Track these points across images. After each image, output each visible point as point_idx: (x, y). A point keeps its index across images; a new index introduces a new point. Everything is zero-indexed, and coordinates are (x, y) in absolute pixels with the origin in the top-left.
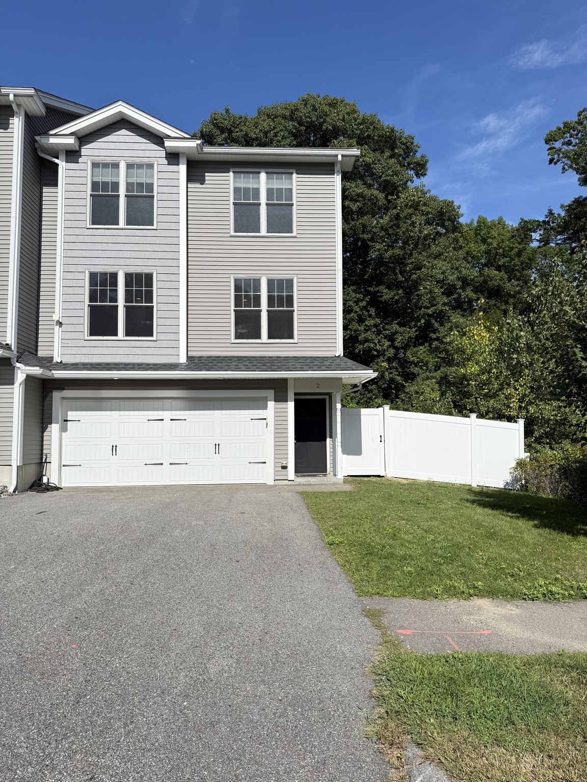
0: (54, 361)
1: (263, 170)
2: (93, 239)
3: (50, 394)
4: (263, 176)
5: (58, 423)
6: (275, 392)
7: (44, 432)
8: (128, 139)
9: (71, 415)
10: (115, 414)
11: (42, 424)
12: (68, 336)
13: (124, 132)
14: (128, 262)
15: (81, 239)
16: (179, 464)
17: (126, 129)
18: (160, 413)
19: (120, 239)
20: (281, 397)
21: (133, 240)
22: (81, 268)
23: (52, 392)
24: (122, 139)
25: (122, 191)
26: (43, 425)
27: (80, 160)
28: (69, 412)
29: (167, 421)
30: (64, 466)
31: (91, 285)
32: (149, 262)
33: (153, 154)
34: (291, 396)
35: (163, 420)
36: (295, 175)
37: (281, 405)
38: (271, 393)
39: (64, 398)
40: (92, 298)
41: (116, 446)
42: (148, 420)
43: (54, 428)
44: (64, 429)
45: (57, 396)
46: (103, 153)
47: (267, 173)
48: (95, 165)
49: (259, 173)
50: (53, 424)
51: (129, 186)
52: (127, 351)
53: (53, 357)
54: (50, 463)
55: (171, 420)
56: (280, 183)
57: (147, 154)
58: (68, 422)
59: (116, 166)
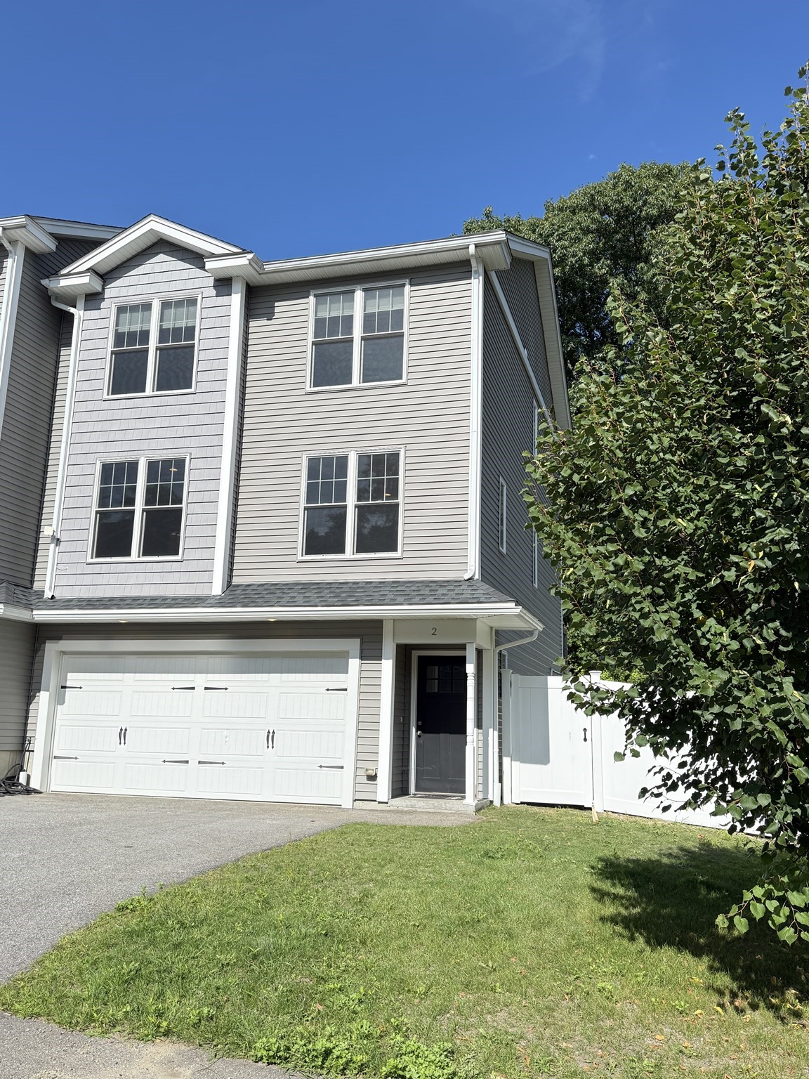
0: (45, 597)
1: (359, 287)
2: (110, 415)
3: (43, 645)
4: (359, 295)
5: (48, 691)
6: (362, 643)
7: (31, 703)
8: (165, 267)
9: (72, 679)
10: (130, 678)
11: (29, 690)
12: (66, 558)
13: (161, 257)
14: (153, 444)
15: (95, 416)
16: (211, 763)
17: (163, 253)
18: (191, 676)
19: (144, 413)
20: (370, 652)
21: (162, 411)
22: (91, 459)
23: (45, 643)
24: (157, 268)
25: (153, 342)
26: (29, 693)
27: (102, 305)
28: (69, 674)
29: (200, 690)
30: (55, 757)
31: (102, 481)
32: (181, 443)
33: (198, 283)
34: (389, 648)
35: (193, 688)
36: (407, 288)
37: (370, 665)
38: (354, 645)
39: (64, 653)
40: (103, 500)
41: (126, 730)
42: (174, 689)
43: (43, 698)
44: (60, 700)
45: (51, 649)
46: (132, 291)
47: (364, 290)
48: (121, 310)
49: (353, 291)
50: (41, 692)
51: (163, 334)
52: (142, 578)
53: (44, 592)
54: (33, 751)
55: (206, 688)
56: (383, 304)
57: (190, 284)
58: (67, 689)
59: (147, 307)
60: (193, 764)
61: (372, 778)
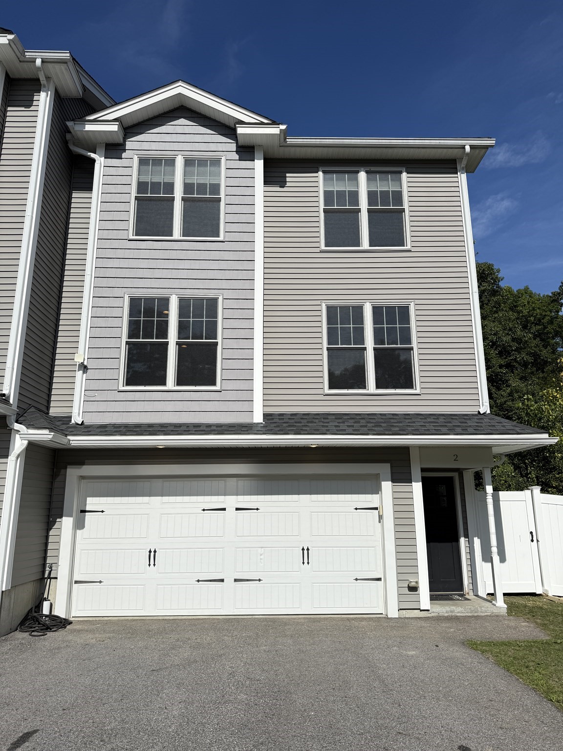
0: (73, 421)
1: (362, 169)
2: (136, 254)
3: (63, 471)
4: (362, 176)
5: (71, 516)
6: (391, 467)
7: (51, 529)
8: (187, 130)
9: (92, 503)
10: (156, 501)
11: (49, 516)
12: (94, 385)
13: (182, 121)
14: (184, 284)
15: (120, 253)
16: (248, 580)
17: (185, 118)
18: (221, 498)
19: (173, 255)
20: (401, 476)
21: (192, 255)
22: (118, 292)
23: (66, 468)
24: (179, 129)
25: (178, 193)
26: (49, 519)
27: (124, 155)
28: (88, 498)
29: (231, 511)
30: (76, 582)
31: (131, 315)
32: (213, 285)
33: (220, 147)
34: (416, 472)
35: (224, 509)
36: (404, 175)
37: (402, 487)
38: (385, 468)
39: (82, 478)
40: (133, 332)
41: (155, 552)
42: (204, 510)
43: (66, 523)
44: (79, 525)
45: (73, 473)
46: (154, 146)
47: (367, 172)
48: (143, 162)
49: (358, 172)
50: (63, 518)
51: (188, 188)
52: (179, 406)
53: (70, 417)
54: (56, 578)
55: (237, 509)
56: (384, 185)
57: (213, 147)
58: (87, 513)
59: (171, 162)
60: (229, 581)
61: (413, 589)
